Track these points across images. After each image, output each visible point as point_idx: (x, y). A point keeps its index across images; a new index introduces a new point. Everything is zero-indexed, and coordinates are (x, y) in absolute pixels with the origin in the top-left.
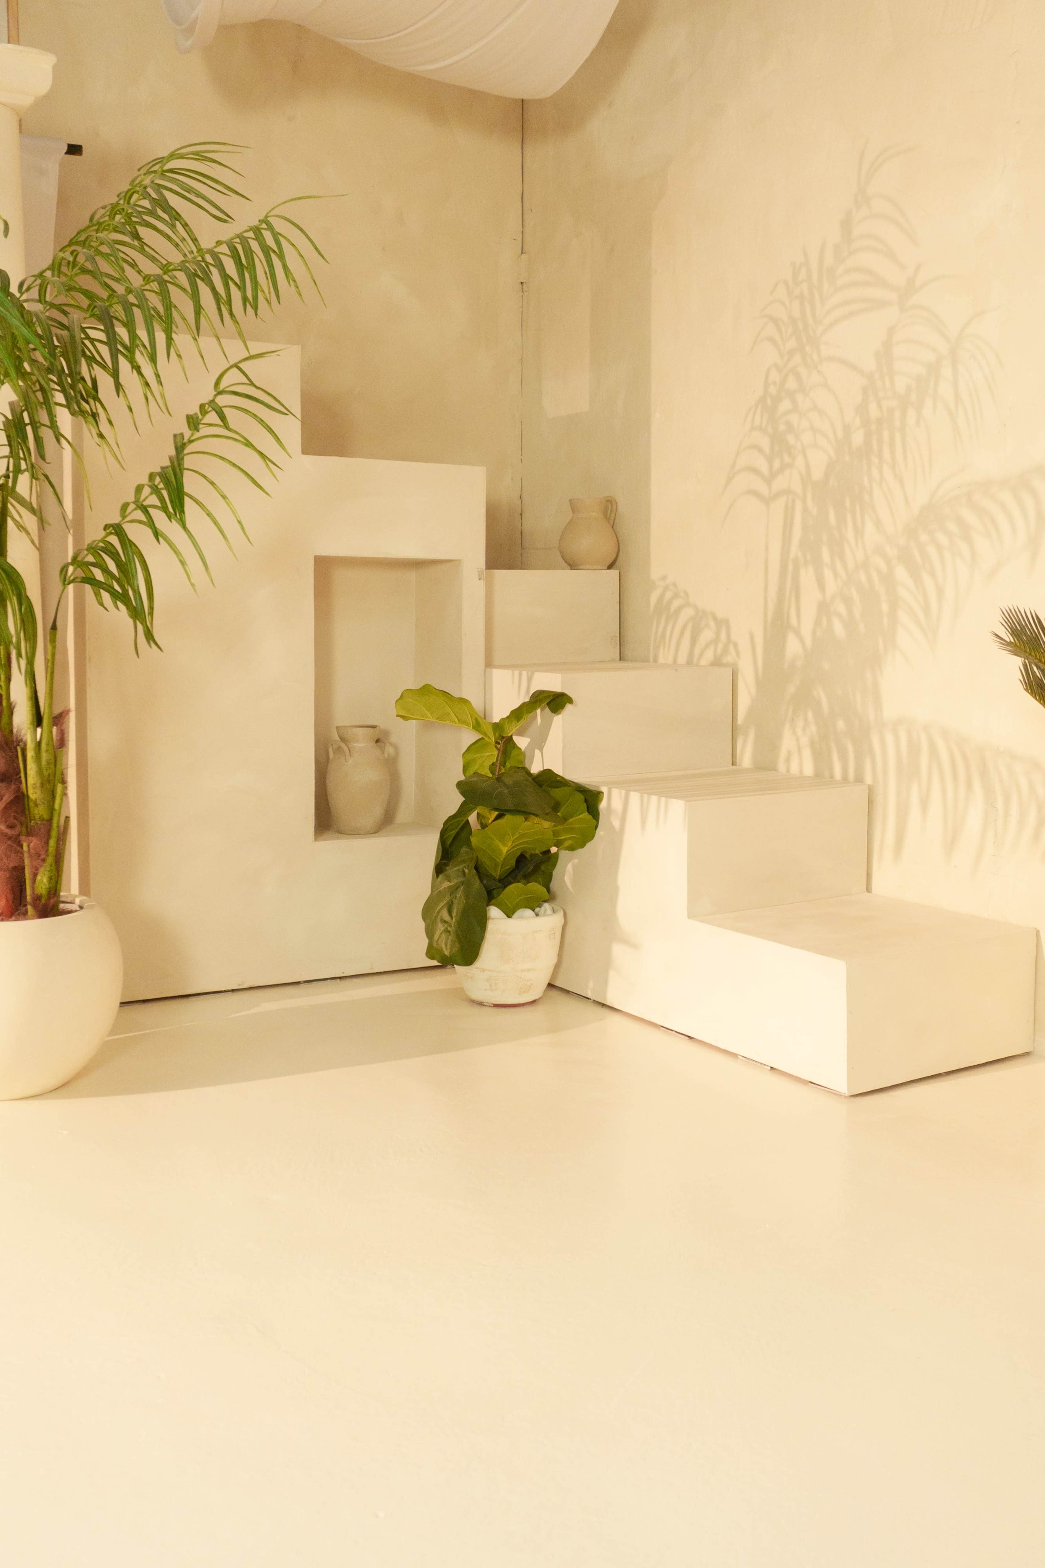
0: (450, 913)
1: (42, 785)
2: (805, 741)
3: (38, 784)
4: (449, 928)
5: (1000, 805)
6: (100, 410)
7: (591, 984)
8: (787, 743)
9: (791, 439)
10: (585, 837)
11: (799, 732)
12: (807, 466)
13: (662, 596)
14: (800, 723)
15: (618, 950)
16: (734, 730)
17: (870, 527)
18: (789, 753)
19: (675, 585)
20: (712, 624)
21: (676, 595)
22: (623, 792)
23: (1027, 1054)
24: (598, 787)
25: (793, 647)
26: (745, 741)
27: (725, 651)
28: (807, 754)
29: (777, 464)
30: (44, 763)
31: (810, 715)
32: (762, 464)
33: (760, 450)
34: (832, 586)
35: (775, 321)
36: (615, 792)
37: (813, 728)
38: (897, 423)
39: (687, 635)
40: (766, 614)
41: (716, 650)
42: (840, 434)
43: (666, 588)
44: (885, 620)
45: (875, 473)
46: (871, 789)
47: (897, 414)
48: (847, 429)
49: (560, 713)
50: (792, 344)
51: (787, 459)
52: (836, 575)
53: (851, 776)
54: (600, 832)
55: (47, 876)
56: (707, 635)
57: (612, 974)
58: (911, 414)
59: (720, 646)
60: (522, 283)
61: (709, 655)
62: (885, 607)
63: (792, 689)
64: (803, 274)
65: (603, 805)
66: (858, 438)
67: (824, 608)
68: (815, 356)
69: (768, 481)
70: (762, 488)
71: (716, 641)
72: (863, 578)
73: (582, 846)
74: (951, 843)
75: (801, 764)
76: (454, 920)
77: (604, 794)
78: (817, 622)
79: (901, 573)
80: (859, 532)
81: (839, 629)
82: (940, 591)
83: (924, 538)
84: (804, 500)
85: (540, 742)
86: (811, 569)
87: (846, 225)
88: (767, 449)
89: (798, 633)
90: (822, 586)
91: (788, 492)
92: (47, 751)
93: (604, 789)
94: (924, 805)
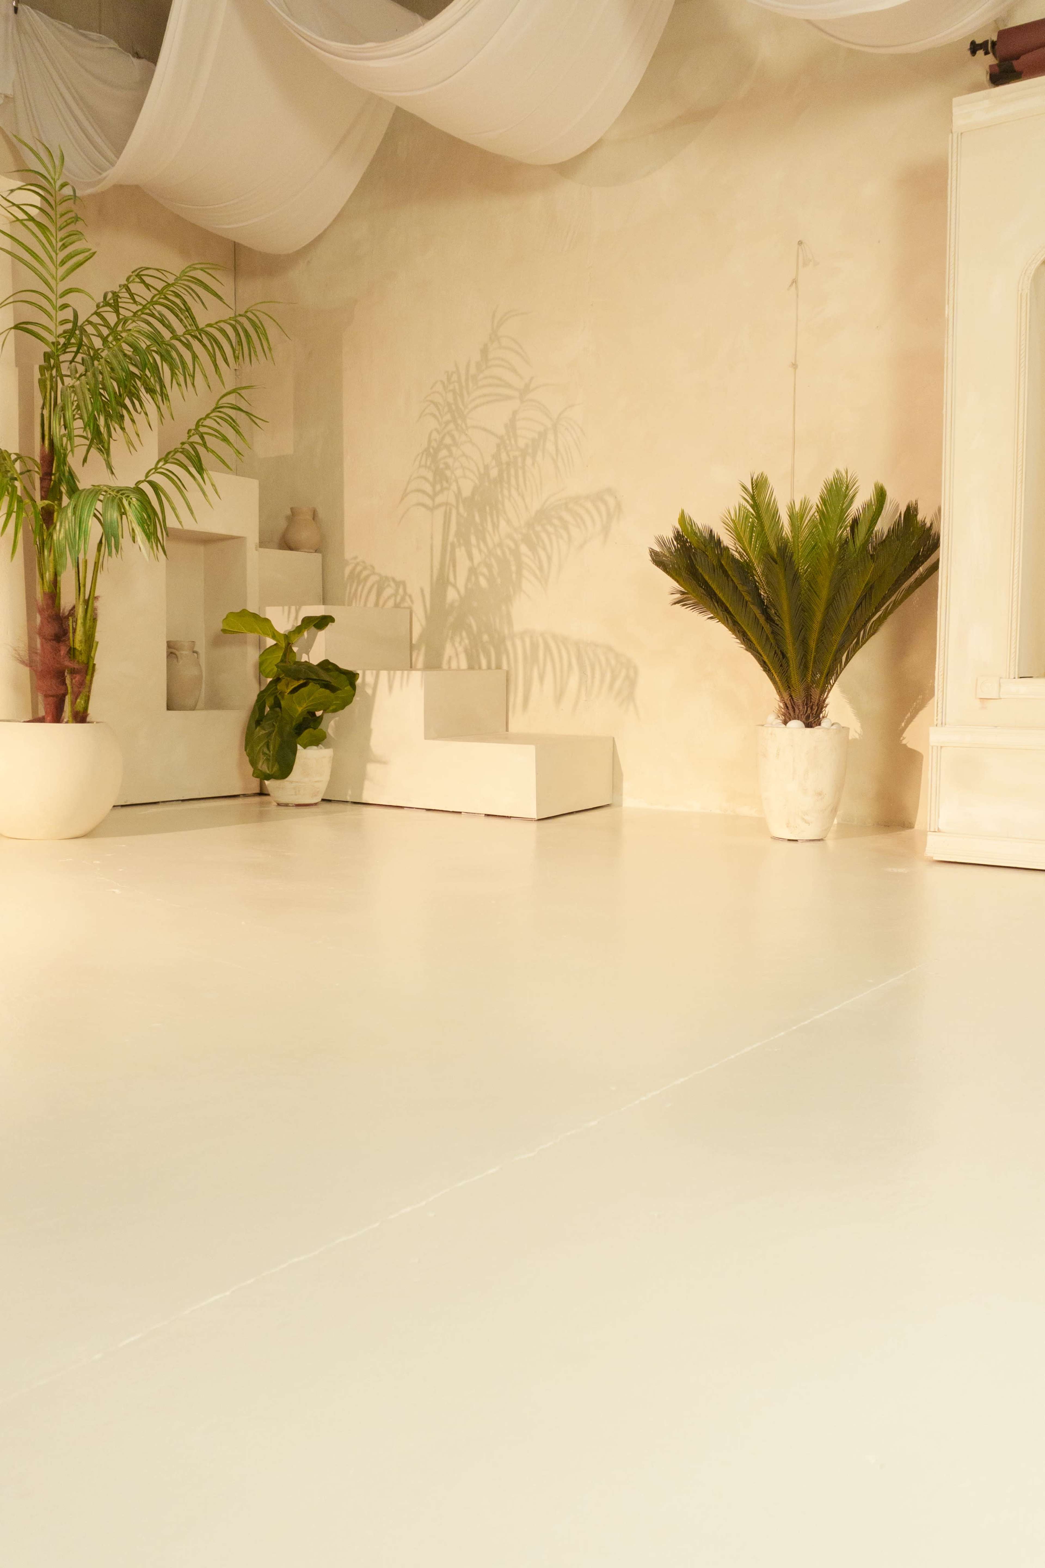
0: (268, 748)
1: (86, 641)
2: (460, 649)
3: (83, 641)
4: (268, 757)
5: (589, 673)
6: (125, 412)
7: (350, 792)
8: (449, 651)
9: (448, 473)
10: (346, 702)
11: (457, 644)
12: (459, 488)
13: (354, 569)
14: (458, 639)
15: (371, 768)
16: (412, 647)
17: (503, 524)
18: (450, 658)
19: (364, 562)
20: (392, 584)
21: (365, 568)
22: (374, 672)
23: (608, 805)
24: (355, 671)
25: (451, 595)
26: (418, 654)
27: (403, 599)
28: (463, 657)
29: (438, 487)
30: (87, 627)
31: (464, 634)
32: (428, 488)
33: (426, 479)
34: (477, 557)
35: (436, 404)
36: (368, 673)
37: (467, 641)
38: (520, 464)
39: (374, 592)
40: (432, 576)
41: (395, 600)
42: (482, 471)
43: (357, 564)
44: (514, 576)
45: (506, 492)
46: (508, 673)
47: (520, 460)
48: (486, 467)
49: (324, 629)
50: (448, 417)
51: (445, 484)
52: (480, 551)
53: (493, 665)
54: (357, 698)
55: (84, 699)
56: (388, 591)
57: (367, 784)
58: (529, 461)
59: (399, 599)
60: (235, 370)
61: (391, 603)
62: (514, 568)
63: (451, 619)
64: (455, 378)
65: (359, 682)
66: (494, 473)
67: (473, 571)
68: (463, 426)
69: (433, 498)
70: (429, 502)
71: (395, 595)
72: (499, 552)
73: (343, 708)
74: (559, 697)
75: (458, 662)
76: (271, 752)
77: (360, 675)
78: (468, 579)
79: (524, 549)
80: (495, 526)
81: (483, 582)
82: (549, 558)
83: (538, 528)
84: (457, 508)
85: (307, 650)
86: (463, 549)
87: (485, 351)
88: (431, 478)
89: (455, 586)
90: (470, 557)
91: (447, 504)
92: (90, 620)
93: (360, 672)
94: (542, 678)
